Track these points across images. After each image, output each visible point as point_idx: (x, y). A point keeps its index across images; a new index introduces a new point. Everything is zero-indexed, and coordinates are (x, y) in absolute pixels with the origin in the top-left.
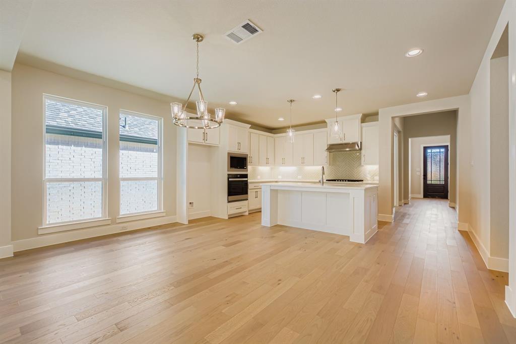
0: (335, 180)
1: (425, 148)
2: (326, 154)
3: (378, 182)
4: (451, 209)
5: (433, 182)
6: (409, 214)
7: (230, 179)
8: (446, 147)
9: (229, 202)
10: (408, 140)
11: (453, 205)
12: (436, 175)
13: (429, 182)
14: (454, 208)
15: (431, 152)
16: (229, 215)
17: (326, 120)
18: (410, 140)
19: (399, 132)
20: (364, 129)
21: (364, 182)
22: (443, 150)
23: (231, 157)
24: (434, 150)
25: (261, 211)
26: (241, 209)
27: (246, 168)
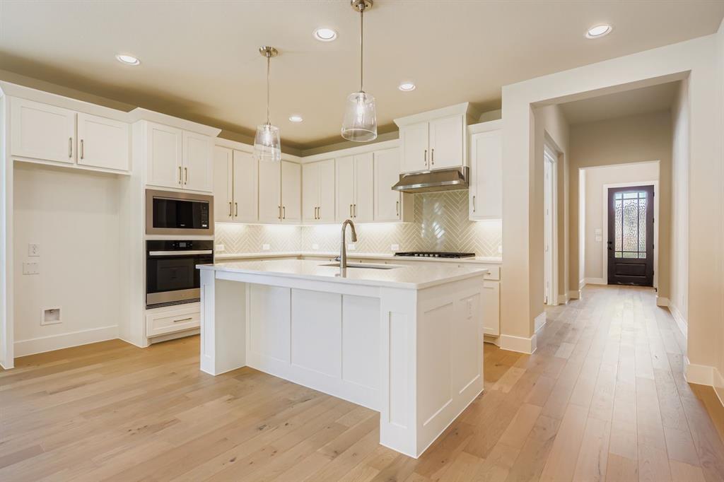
0: (412, 254)
1: (612, 192)
2: (397, 195)
3: (499, 259)
4: (661, 311)
5: (626, 256)
6: (573, 329)
7: (152, 253)
8: (650, 189)
9: (149, 307)
10: (578, 172)
11: (665, 302)
12: (631, 243)
13: (618, 255)
14: (666, 309)
15: (623, 199)
16: (150, 339)
17: (396, 121)
18: (582, 172)
19: (559, 155)
20: (474, 137)
21: (477, 258)
22: (643, 194)
23: (155, 200)
24: (626, 195)
25: (199, 335)
26: (189, 322)
27: (207, 228)
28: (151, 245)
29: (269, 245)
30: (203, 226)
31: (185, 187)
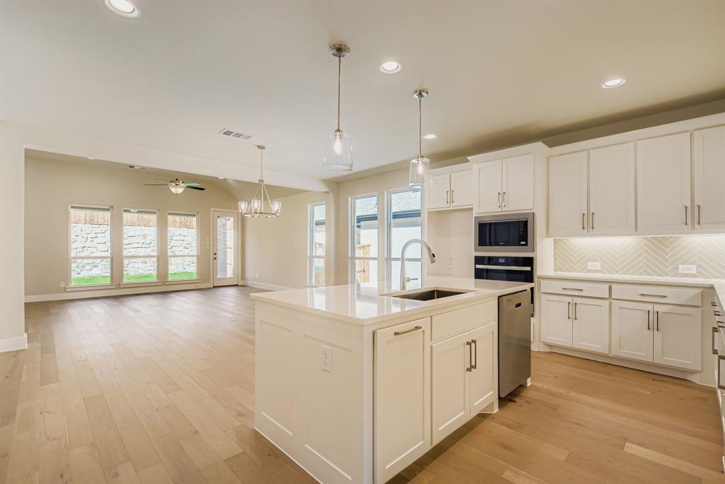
27: (526, 245)
28: (479, 260)
29: (694, 267)
30: (522, 243)
31: (504, 209)
